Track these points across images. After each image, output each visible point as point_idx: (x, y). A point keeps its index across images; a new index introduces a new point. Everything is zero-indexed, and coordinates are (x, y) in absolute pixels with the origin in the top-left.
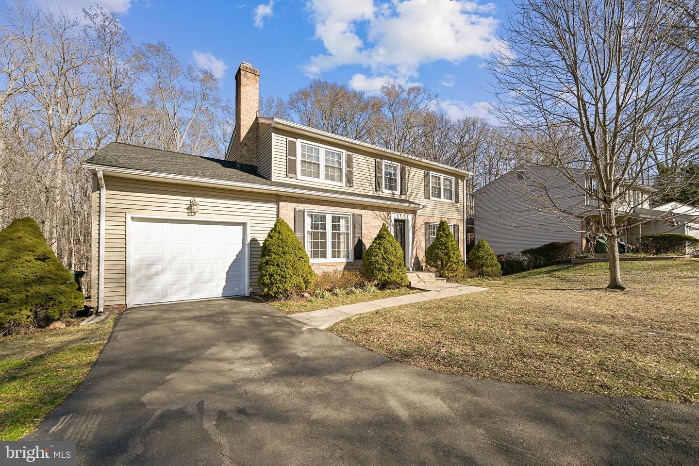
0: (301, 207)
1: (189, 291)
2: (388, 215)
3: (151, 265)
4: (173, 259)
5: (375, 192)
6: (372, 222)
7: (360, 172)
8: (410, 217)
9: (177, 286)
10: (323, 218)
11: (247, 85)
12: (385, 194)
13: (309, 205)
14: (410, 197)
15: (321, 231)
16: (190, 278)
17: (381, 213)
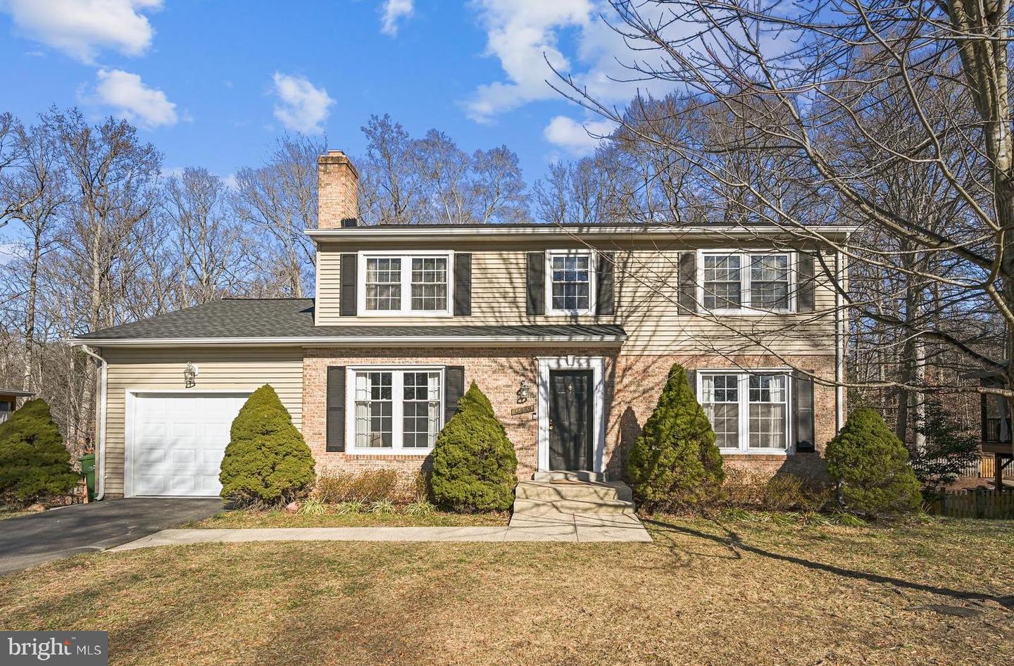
0: (339, 362)
1: (191, 483)
2: (532, 364)
3: (152, 449)
4: (174, 443)
5: (524, 319)
6: (489, 380)
7: (488, 285)
8: (596, 364)
9: (177, 478)
10: (387, 379)
11: (328, 184)
12: (550, 319)
13: (354, 359)
14: (628, 316)
15: (384, 400)
16: (192, 468)
17: (513, 360)
